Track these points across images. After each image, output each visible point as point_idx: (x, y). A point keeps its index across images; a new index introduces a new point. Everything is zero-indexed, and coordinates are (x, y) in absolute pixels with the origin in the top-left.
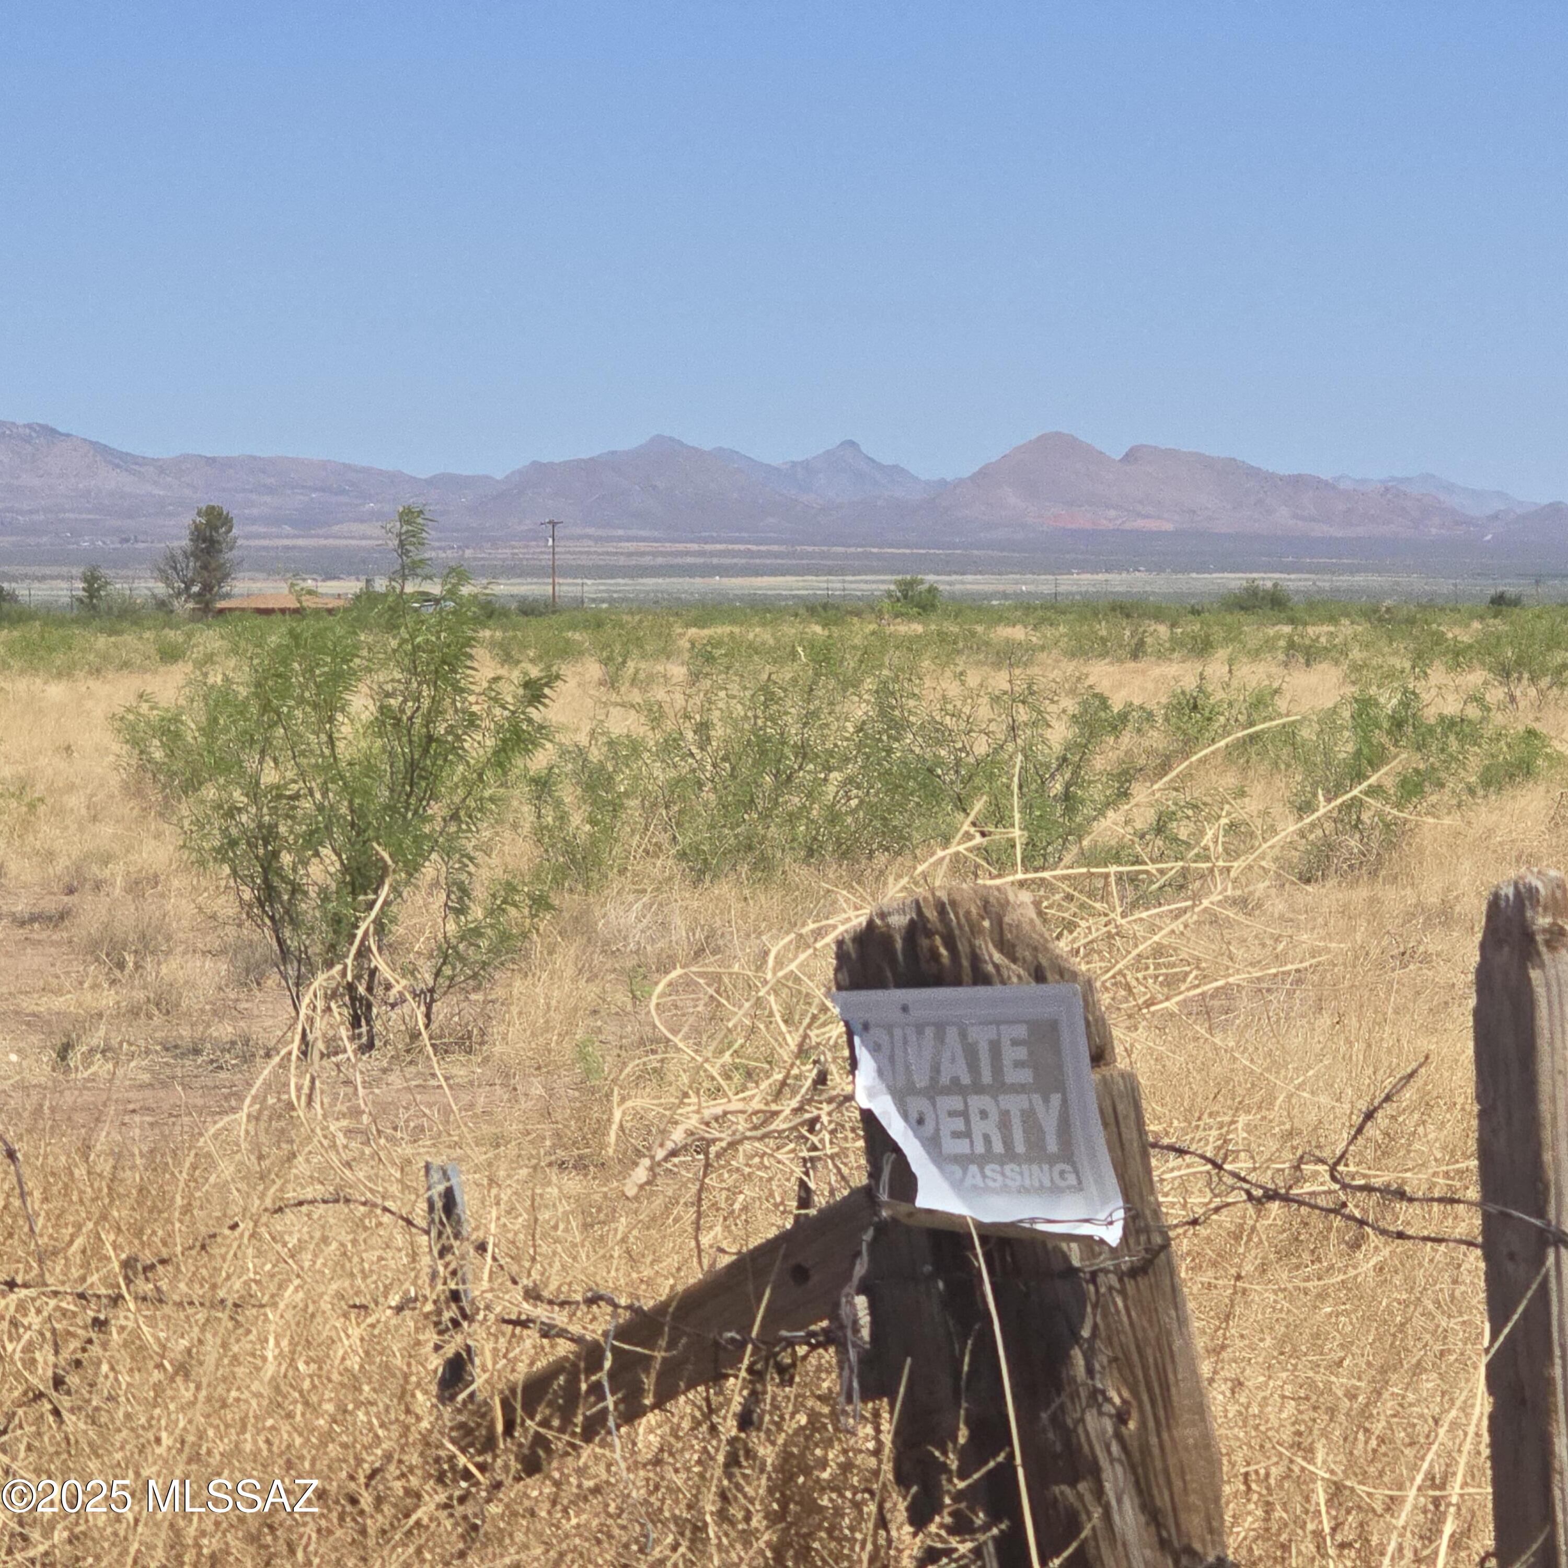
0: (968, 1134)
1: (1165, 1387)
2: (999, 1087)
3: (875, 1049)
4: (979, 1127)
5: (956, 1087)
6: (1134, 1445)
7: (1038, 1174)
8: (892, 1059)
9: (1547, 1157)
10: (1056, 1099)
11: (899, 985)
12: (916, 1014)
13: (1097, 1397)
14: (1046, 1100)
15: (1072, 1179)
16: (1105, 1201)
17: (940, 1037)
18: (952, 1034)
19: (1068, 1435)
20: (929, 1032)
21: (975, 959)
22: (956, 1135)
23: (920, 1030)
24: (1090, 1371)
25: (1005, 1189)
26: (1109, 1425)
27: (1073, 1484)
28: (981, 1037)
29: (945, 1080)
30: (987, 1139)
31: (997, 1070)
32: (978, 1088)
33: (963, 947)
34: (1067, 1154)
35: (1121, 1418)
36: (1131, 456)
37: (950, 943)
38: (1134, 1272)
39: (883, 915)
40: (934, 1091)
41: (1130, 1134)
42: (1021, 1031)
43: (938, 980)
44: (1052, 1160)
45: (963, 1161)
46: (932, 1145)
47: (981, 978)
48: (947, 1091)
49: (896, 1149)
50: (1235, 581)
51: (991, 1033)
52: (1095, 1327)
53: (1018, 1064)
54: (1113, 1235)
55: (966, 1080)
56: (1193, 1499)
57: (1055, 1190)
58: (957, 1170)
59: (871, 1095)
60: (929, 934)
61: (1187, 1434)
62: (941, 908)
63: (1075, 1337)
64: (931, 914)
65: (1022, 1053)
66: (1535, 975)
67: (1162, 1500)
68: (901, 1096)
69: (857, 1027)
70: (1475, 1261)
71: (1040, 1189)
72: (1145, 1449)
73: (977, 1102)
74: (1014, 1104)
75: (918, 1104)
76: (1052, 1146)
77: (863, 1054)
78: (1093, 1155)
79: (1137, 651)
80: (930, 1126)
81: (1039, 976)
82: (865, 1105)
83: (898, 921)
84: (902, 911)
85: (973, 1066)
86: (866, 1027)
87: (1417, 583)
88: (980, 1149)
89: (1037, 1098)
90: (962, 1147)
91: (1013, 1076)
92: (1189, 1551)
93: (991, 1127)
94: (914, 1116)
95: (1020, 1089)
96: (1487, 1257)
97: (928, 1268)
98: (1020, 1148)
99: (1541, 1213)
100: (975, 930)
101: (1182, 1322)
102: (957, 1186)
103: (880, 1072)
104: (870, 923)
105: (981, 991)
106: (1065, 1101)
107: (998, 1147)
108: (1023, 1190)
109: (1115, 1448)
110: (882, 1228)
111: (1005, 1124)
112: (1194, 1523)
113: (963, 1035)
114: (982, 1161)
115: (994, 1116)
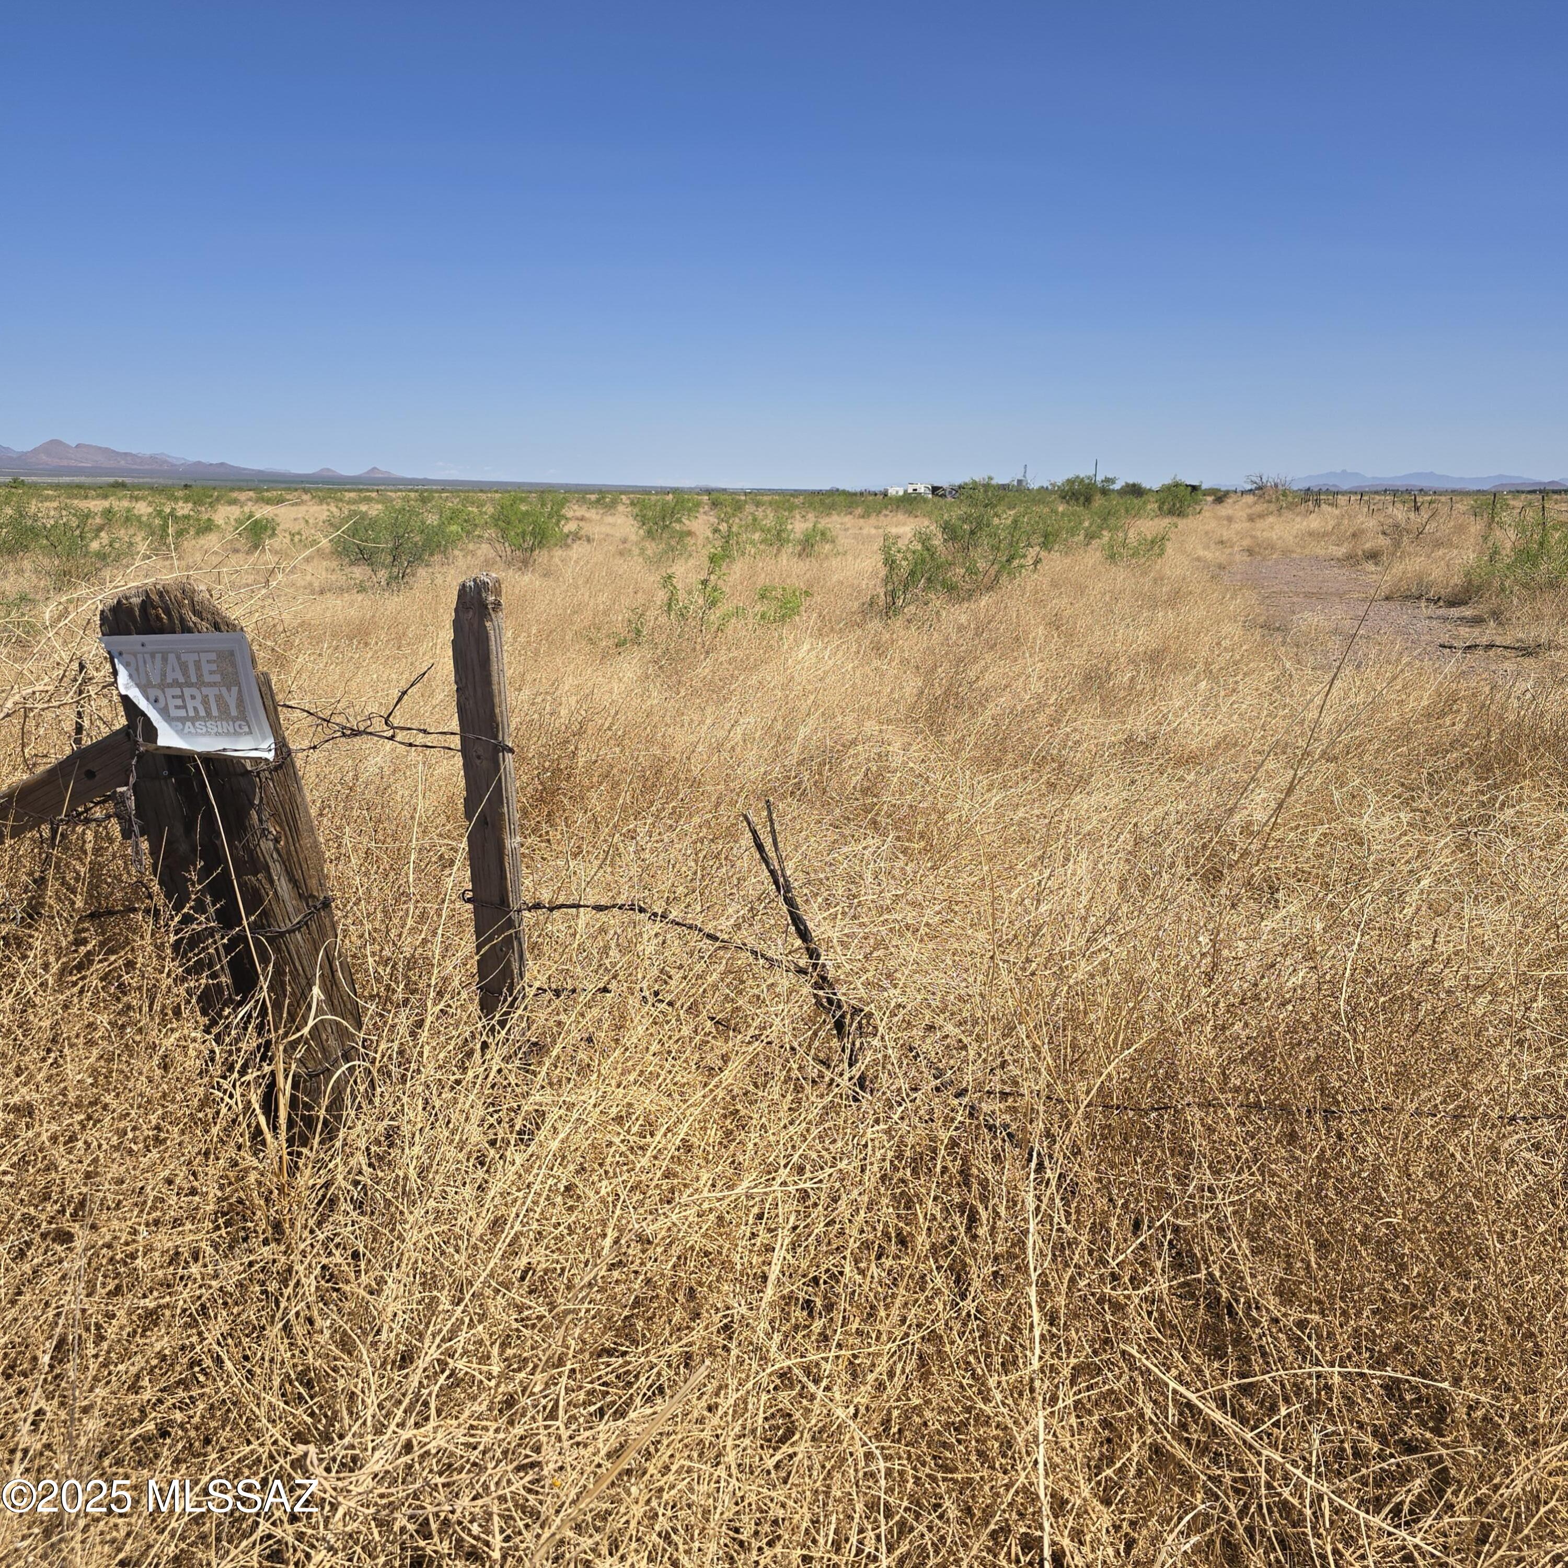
0: (184, 707)
1: (295, 820)
2: (201, 683)
3: (127, 665)
4: (190, 704)
5: (176, 684)
6: (283, 852)
7: (226, 726)
8: (137, 670)
9: (497, 711)
10: (235, 689)
11: (139, 633)
12: (149, 648)
13: (265, 833)
14: (229, 690)
15: (246, 729)
16: (264, 738)
17: (165, 660)
18: (172, 657)
19: (251, 853)
20: (159, 656)
21: (182, 620)
22: (177, 707)
23: (153, 655)
24: (260, 820)
25: (208, 733)
26: (271, 844)
27: (255, 875)
28: (190, 659)
29: (169, 680)
30: (195, 709)
31: (200, 676)
32: (190, 685)
33: (175, 614)
34: (243, 716)
35: (277, 840)
36: (78, 446)
37: (167, 612)
38: (276, 769)
39: (127, 598)
40: (163, 686)
41: (269, 703)
42: (213, 656)
43: (162, 631)
44: (234, 720)
45: (183, 720)
46: (164, 713)
47: (186, 629)
48: (171, 686)
49: (143, 714)
50: (111, 480)
51: (195, 657)
52: (261, 799)
53: (211, 673)
54: (271, 756)
55: (182, 680)
56: (312, 872)
57: (236, 734)
58: (180, 725)
59: (127, 688)
60: (155, 608)
61: (307, 842)
62: (160, 594)
63: (252, 805)
64: (155, 597)
65: (214, 667)
66: (488, 624)
67: (298, 875)
68: (144, 689)
69: (115, 653)
70: (459, 760)
71: (228, 734)
72: (289, 852)
73: (188, 692)
74: (211, 692)
75: (153, 693)
76: (234, 713)
77: (120, 668)
78: (256, 716)
79: (86, 497)
80: (162, 703)
81: (217, 627)
82: (123, 692)
83: (136, 601)
84: (137, 595)
85: (185, 672)
86: (121, 654)
87: (161, 481)
88: (192, 713)
89: (224, 690)
90: (182, 713)
91: (207, 678)
92: (312, 896)
93: (198, 703)
94: (152, 698)
95: (214, 684)
96: (464, 757)
97: (166, 773)
98: (215, 713)
99: (496, 738)
100: (180, 605)
101: (300, 789)
102: (180, 733)
103: (131, 676)
104: (119, 602)
105: (187, 636)
106: (240, 691)
107: (202, 713)
108: (217, 734)
109: (275, 856)
110: (141, 756)
111: (205, 701)
112: (313, 883)
113: (178, 658)
114: (193, 720)
115: (199, 698)
